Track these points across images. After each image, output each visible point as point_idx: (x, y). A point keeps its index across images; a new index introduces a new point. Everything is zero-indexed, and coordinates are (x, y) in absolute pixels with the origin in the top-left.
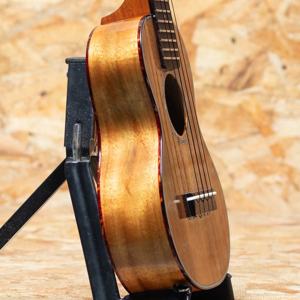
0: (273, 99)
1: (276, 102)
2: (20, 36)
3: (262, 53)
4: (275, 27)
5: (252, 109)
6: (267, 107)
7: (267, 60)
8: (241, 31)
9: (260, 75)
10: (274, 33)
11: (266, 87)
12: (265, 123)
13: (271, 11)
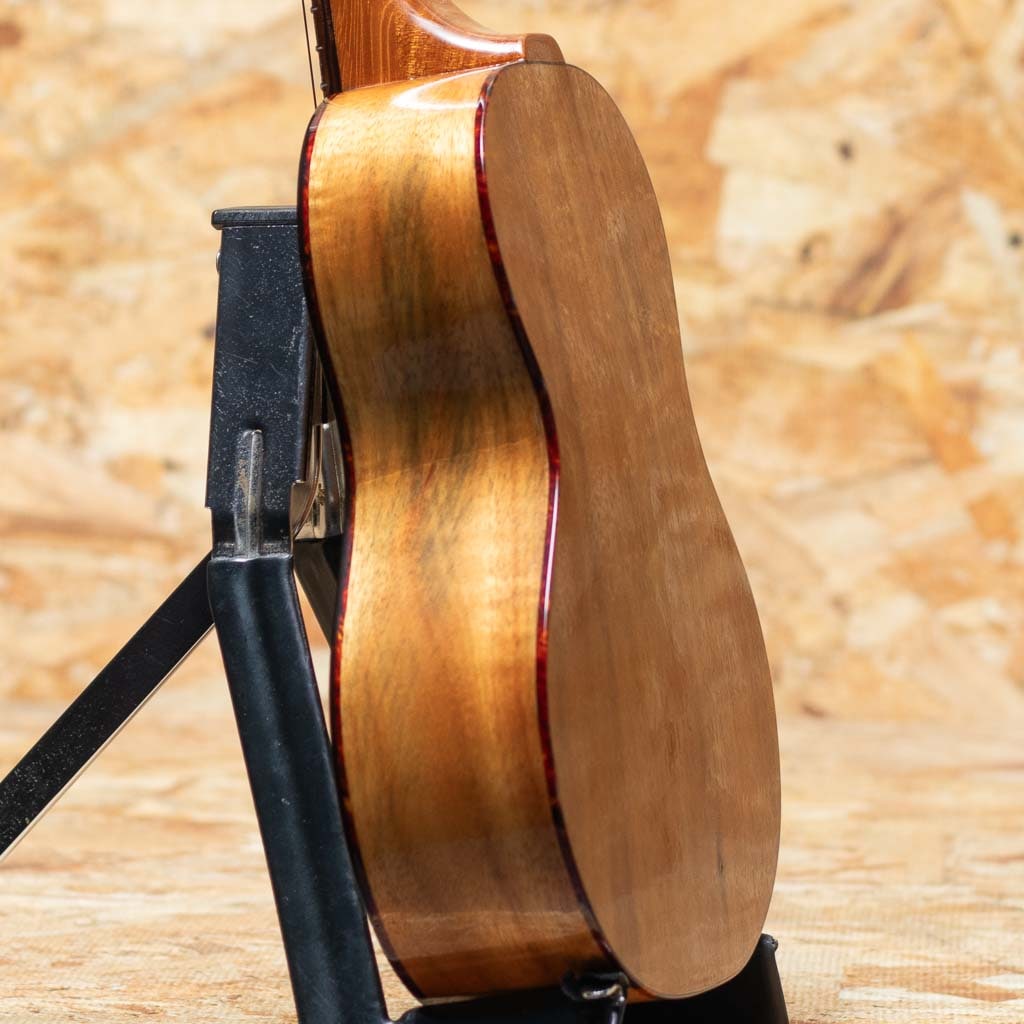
0: (979, 346)
1: (986, 357)
2: (136, 138)
3: (941, 191)
4: (986, 106)
5: (910, 381)
6: (959, 372)
7: (957, 216)
8: (870, 121)
9: (935, 265)
10: (981, 128)
11: (955, 307)
12: (952, 426)
13: (971, 52)
